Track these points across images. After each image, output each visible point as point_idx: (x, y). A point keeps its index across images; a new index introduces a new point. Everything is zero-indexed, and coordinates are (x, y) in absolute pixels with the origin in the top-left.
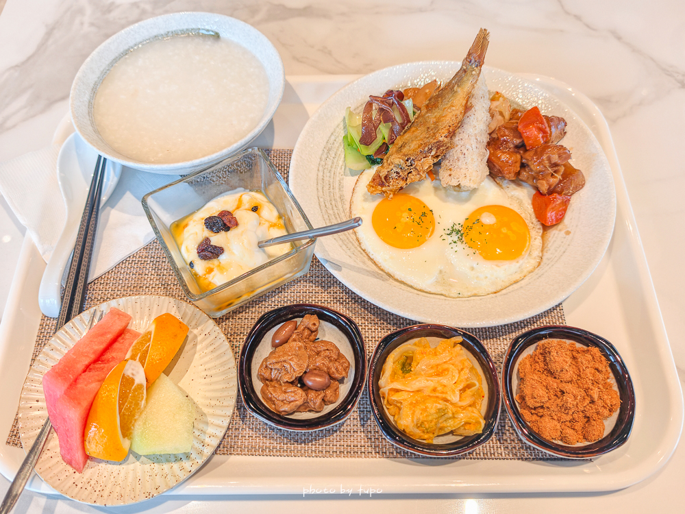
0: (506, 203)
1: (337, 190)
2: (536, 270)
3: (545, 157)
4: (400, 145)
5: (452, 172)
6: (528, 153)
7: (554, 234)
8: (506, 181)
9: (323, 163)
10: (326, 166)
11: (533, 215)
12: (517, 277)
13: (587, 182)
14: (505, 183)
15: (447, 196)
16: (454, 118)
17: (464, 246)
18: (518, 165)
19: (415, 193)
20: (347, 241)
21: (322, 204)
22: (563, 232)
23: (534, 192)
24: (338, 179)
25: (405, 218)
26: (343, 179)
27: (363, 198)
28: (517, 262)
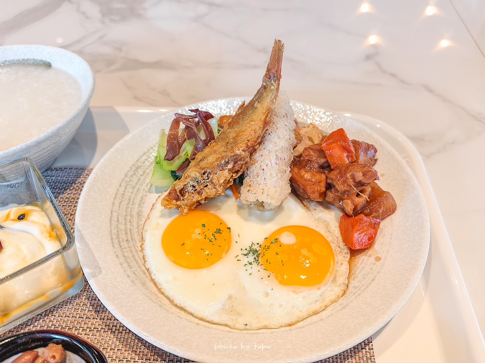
0: (312, 225)
1: (136, 206)
2: (341, 300)
3: (348, 175)
4: (200, 159)
5: (251, 189)
6: (333, 172)
7: (363, 260)
8: (313, 204)
9: (128, 179)
10: (131, 183)
11: (340, 239)
12: (317, 306)
13: (398, 207)
14: (312, 205)
15: (250, 215)
16: (252, 133)
17: (259, 267)
18: (323, 185)
19: (217, 210)
20: (132, 259)
21: (115, 219)
22: (373, 258)
23: (341, 214)
24: (141, 195)
25: (197, 234)
26: (146, 196)
27: (160, 214)
28: (319, 289)
